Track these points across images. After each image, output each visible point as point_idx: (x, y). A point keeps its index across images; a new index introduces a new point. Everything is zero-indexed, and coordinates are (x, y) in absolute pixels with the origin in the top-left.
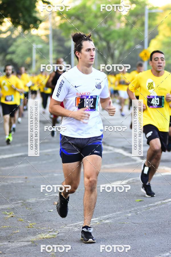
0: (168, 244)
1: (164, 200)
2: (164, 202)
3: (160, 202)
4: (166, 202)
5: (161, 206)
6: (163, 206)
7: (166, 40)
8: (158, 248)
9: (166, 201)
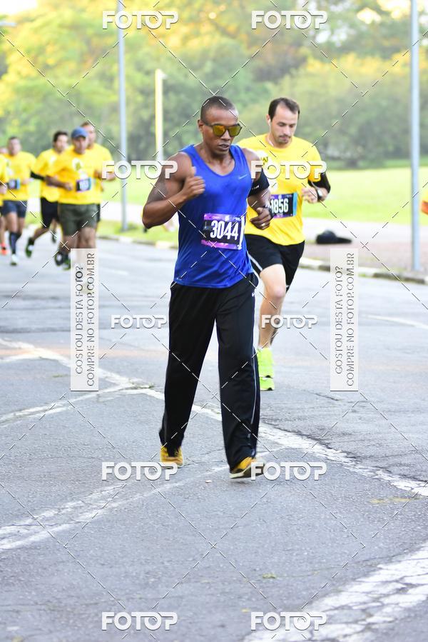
0: (29, 501)
1: (20, 410)
2: (21, 414)
3: (11, 416)
4: (25, 415)
5: (15, 423)
6: (19, 422)
7: (22, 83)
8: (8, 510)
9: (26, 412)
